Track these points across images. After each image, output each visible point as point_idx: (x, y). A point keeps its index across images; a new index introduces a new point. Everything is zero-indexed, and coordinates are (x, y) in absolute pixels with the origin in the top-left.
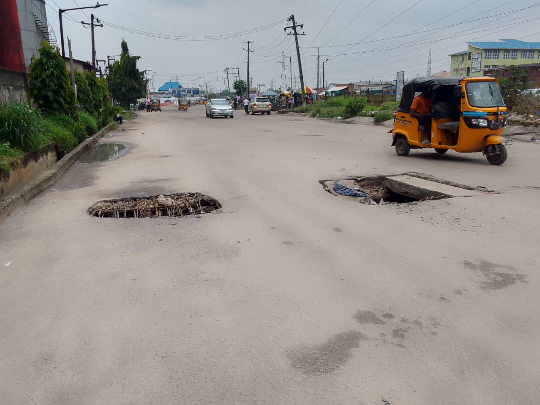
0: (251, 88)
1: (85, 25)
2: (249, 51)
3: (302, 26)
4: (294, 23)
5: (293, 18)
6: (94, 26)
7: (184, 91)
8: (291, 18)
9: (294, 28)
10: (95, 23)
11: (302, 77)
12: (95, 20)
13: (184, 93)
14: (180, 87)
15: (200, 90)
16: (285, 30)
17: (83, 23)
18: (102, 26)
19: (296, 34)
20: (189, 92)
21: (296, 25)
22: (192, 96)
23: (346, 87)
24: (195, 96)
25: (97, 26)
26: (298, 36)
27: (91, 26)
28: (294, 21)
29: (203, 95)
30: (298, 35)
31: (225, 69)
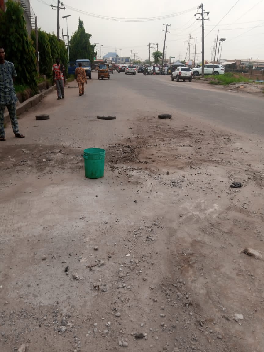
0: (165, 58)
1: (53, 7)
2: (166, 31)
3: (208, 13)
4: (203, 10)
5: (202, 6)
6: (60, 9)
7: (119, 59)
8: (201, 6)
9: (202, 14)
10: (60, 6)
11: (203, 53)
12: (60, 4)
13: (119, 61)
14: (117, 56)
15: (130, 58)
16: (195, 15)
17: (52, 6)
18: (65, 9)
19: (203, 19)
20: (123, 60)
21: (204, 12)
22: (125, 63)
23: (235, 62)
24: (126, 63)
25: (61, 8)
26: (204, 21)
27: (57, 8)
28: (202, 9)
29: (131, 62)
30: (205, 19)
31: (149, 44)
